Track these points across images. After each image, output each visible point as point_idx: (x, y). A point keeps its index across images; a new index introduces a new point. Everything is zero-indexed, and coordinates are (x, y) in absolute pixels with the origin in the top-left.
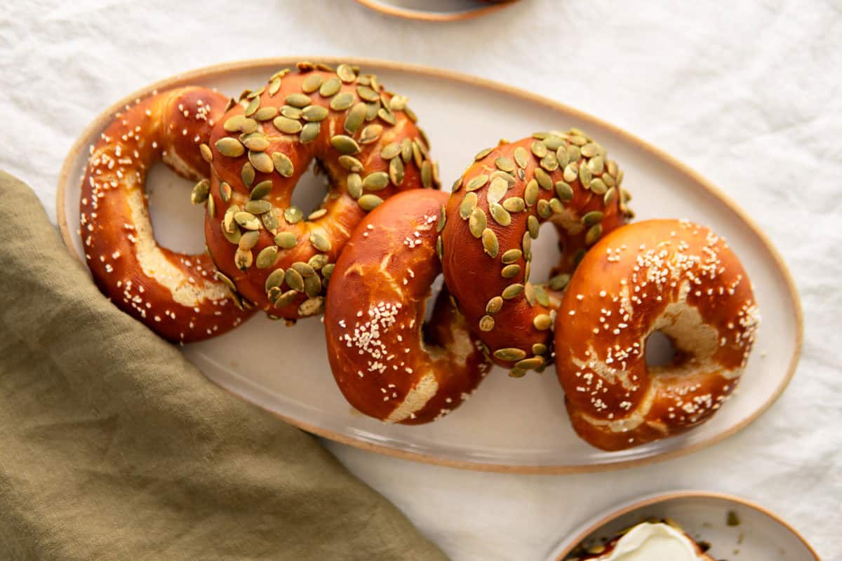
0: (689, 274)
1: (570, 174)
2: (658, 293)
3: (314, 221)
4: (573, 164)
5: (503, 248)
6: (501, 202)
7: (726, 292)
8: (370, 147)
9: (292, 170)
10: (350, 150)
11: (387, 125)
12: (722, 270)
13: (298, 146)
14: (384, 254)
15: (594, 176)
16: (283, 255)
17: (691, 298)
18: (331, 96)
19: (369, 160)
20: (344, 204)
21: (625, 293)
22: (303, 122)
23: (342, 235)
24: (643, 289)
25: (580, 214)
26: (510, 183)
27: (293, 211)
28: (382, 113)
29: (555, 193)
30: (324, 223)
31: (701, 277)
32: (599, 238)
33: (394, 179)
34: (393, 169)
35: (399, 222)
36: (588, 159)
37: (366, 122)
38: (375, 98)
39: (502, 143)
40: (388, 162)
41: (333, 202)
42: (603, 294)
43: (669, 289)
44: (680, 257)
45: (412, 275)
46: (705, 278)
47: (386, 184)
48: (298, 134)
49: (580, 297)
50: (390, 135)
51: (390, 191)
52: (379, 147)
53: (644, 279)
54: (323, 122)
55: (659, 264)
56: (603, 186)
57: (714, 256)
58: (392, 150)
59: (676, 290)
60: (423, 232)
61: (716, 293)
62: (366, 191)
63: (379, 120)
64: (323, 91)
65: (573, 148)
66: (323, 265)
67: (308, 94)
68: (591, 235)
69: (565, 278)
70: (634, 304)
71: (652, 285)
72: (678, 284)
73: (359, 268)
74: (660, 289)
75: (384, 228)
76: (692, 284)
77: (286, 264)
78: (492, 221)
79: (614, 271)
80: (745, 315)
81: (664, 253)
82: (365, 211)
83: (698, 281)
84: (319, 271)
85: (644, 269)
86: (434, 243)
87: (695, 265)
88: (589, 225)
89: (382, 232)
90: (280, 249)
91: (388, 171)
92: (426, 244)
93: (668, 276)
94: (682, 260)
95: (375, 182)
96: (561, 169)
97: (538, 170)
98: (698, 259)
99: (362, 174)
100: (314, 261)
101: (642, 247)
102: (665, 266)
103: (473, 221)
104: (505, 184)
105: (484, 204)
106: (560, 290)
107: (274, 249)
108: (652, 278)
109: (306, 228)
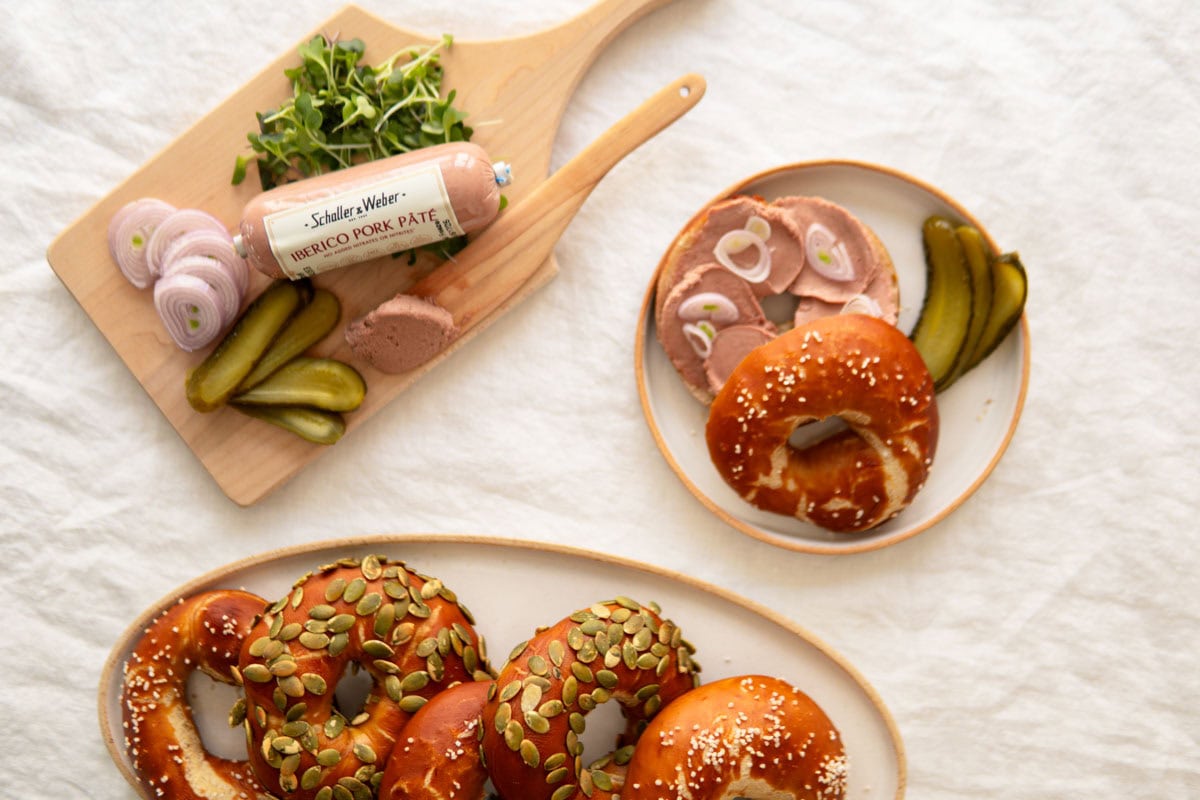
0: (749, 749)
1: (611, 659)
2: (717, 775)
3: (358, 726)
4: (615, 649)
5: (544, 755)
6: (536, 709)
7: (796, 757)
8: (404, 648)
9: (325, 687)
10: (384, 655)
11: (418, 620)
12: (788, 735)
13: (327, 659)
14: (426, 770)
15: (640, 653)
16: (327, 772)
17: (756, 772)
18: (357, 601)
19: (405, 660)
20: (385, 708)
21: (681, 778)
22: (330, 634)
23: (387, 741)
24: (699, 774)
25: (632, 691)
26: (543, 687)
27: (333, 723)
28: (412, 609)
29: (597, 684)
30: (366, 729)
31: (764, 749)
32: (659, 710)
33: (434, 676)
34: (431, 667)
35: (439, 733)
36: (631, 636)
37: (397, 623)
38: (403, 595)
39: (539, 632)
40: (424, 659)
41: (375, 705)
42: (658, 782)
43: (729, 767)
44: (738, 732)
45: (458, 786)
46: (770, 750)
47: (425, 683)
48: (327, 648)
49: (636, 786)
50: (425, 629)
51: (433, 689)
52: (413, 645)
53: (700, 762)
54: (352, 631)
55: (714, 743)
56: (654, 659)
57: (777, 721)
58: (427, 646)
59: (737, 768)
60: (464, 740)
61: (784, 761)
62: (406, 693)
63: (410, 617)
64: (347, 597)
65: (613, 627)
66: (370, 775)
67: (331, 603)
68: (649, 707)
69: (630, 750)
70: (691, 789)
71: (709, 768)
72: (738, 761)
73: (404, 785)
74: (719, 770)
75: (424, 740)
76: (755, 758)
77: (332, 780)
78: (529, 732)
79: (669, 756)
80: (824, 771)
81: (720, 730)
82: (409, 714)
83: (760, 754)
84: (367, 783)
85: (699, 752)
86: (477, 750)
87: (756, 737)
88: (644, 699)
89: (422, 745)
90: (323, 768)
91: (425, 669)
92: (470, 751)
93: (727, 757)
94: (739, 735)
95: (414, 682)
96: (602, 656)
97: (575, 665)
98: (757, 731)
99: (400, 675)
100: (360, 774)
101: (696, 727)
102: (721, 745)
103: (509, 735)
104: (538, 690)
105: (518, 714)
106: (626, 764)
107: (315, 768)
108: (708, 761)
109: (350, 737)
